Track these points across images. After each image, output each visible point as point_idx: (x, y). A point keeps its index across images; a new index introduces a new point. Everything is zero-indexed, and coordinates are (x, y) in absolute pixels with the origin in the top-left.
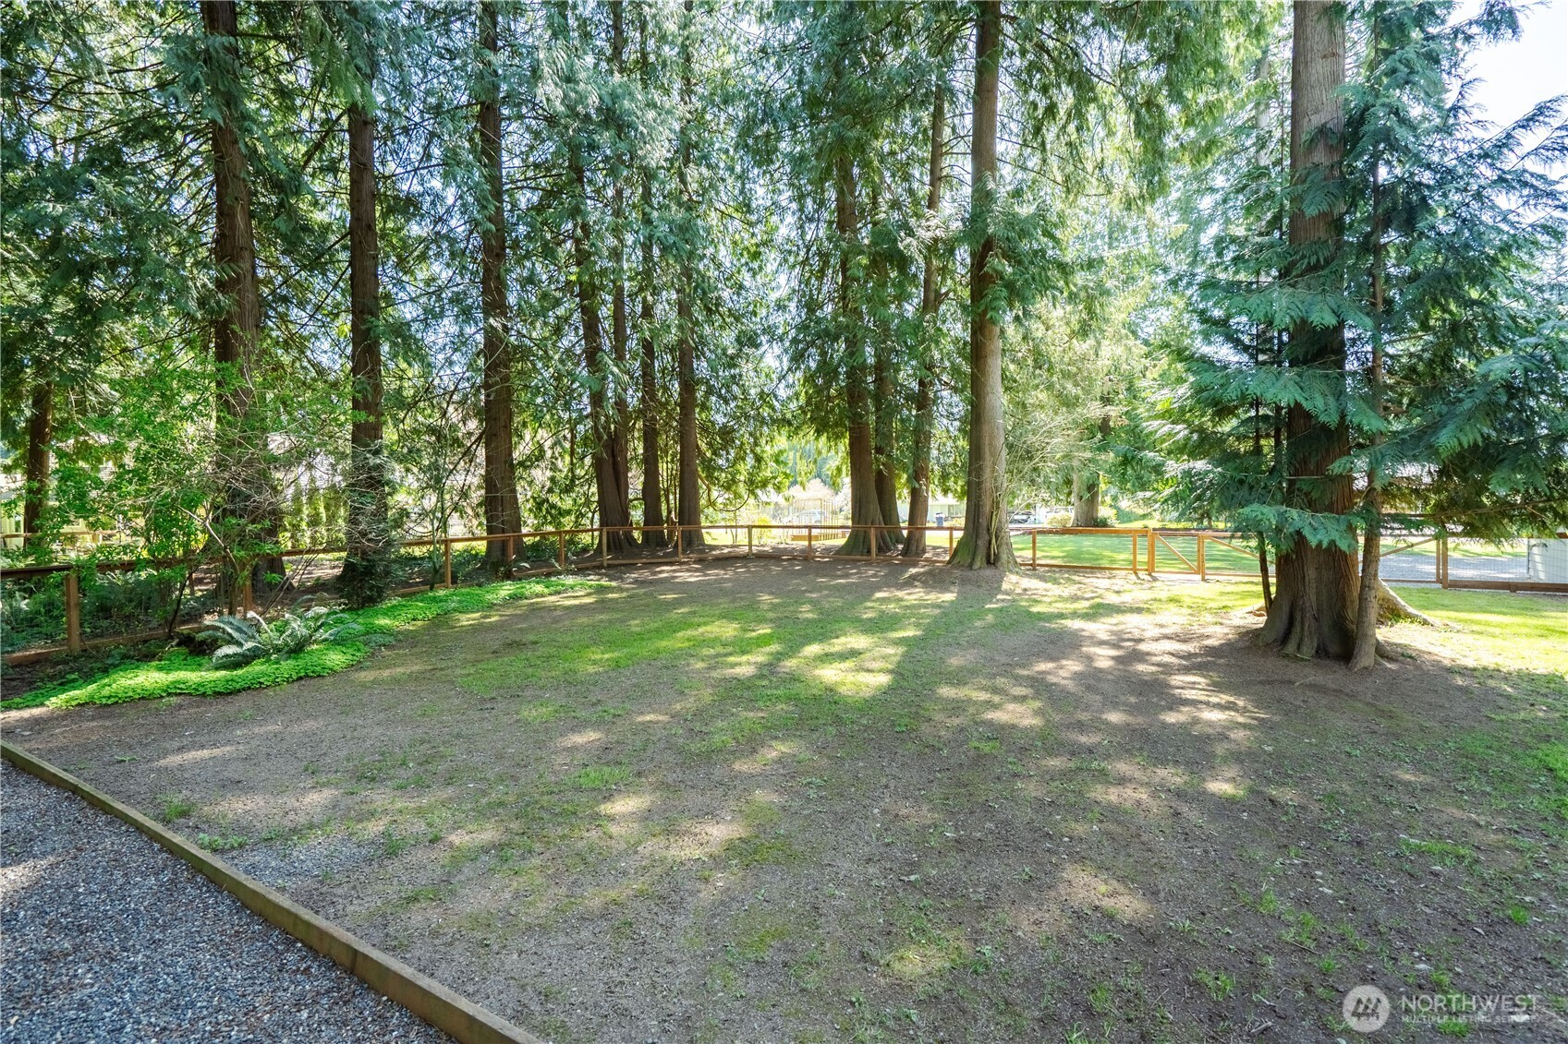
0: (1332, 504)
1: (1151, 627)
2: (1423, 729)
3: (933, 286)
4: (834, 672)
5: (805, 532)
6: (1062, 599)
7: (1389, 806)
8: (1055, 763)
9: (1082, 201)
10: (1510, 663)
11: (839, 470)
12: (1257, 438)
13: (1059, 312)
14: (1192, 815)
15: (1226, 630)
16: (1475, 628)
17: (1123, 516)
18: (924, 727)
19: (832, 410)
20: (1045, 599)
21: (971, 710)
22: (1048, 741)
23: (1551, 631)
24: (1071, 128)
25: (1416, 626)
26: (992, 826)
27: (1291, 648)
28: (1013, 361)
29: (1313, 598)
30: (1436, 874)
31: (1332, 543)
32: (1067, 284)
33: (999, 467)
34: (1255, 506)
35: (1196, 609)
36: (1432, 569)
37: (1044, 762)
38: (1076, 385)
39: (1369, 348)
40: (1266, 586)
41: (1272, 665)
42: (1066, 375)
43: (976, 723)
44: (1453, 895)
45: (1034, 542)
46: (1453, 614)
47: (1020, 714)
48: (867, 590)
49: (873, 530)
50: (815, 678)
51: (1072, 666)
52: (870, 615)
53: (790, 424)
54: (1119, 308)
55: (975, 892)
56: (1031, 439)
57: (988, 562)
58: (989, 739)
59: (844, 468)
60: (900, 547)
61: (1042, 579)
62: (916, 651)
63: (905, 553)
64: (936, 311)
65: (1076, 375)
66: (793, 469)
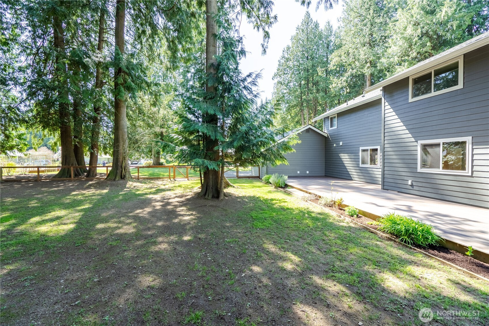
0: (215, 159)
1: (173, 195)
2: (232, 212)
3: (100, 79)
4: (47, 227)
5: (36, 169)
6: (147, 188)
7: (224, 233)
8: (139, 243)
9: (154, 64)
10: (247, 195)
11: (56, 144)
12: (199, 141)
13: (146, 97)
14: (179, 248)
15: (192, 193)
16: (242, 187)
17: (167, 162)
18: (89, 242)
19: (51, 119)
20: (141, 189)
21: (110, 231)
22: (137, 236)
23: (254, 186)
24: (150, 40)
25: (232, 188)
26: (114, 271)
27: (206, 196)
28: (131, 110)
29: (211, 183)
30: (231, 247)
31: (214, 168)
32: (149, 89)
33: (125, 145)
34: (197, 159)
35: (185, 188)
36: (236, 174)
37: (136, 243)
38: (153, 121)
39: (222, 121)
40: (201, 180)
41: (202, 201)
42: (149, 117)
43: (111, 235)
44: (234, 251)
45: (138, 171)
46: (239, 184)
47: (128, 229)
48: (68, 192)
49: (72, 168)
50: (35, 232)
51: (148, 210)
52: (68, 201)
53: (27, 122)
54: (165, 99)
55: (104, 298)
56: (137, 137)
57: (121, 178)
58: (116, 240)
59: (58, 143)
60: (86, 174)
61: (141, 182)
62: (89, 213)
63: (87, 176)
64: (101, 87)
65: (152, 118)
66: (30, 142)
